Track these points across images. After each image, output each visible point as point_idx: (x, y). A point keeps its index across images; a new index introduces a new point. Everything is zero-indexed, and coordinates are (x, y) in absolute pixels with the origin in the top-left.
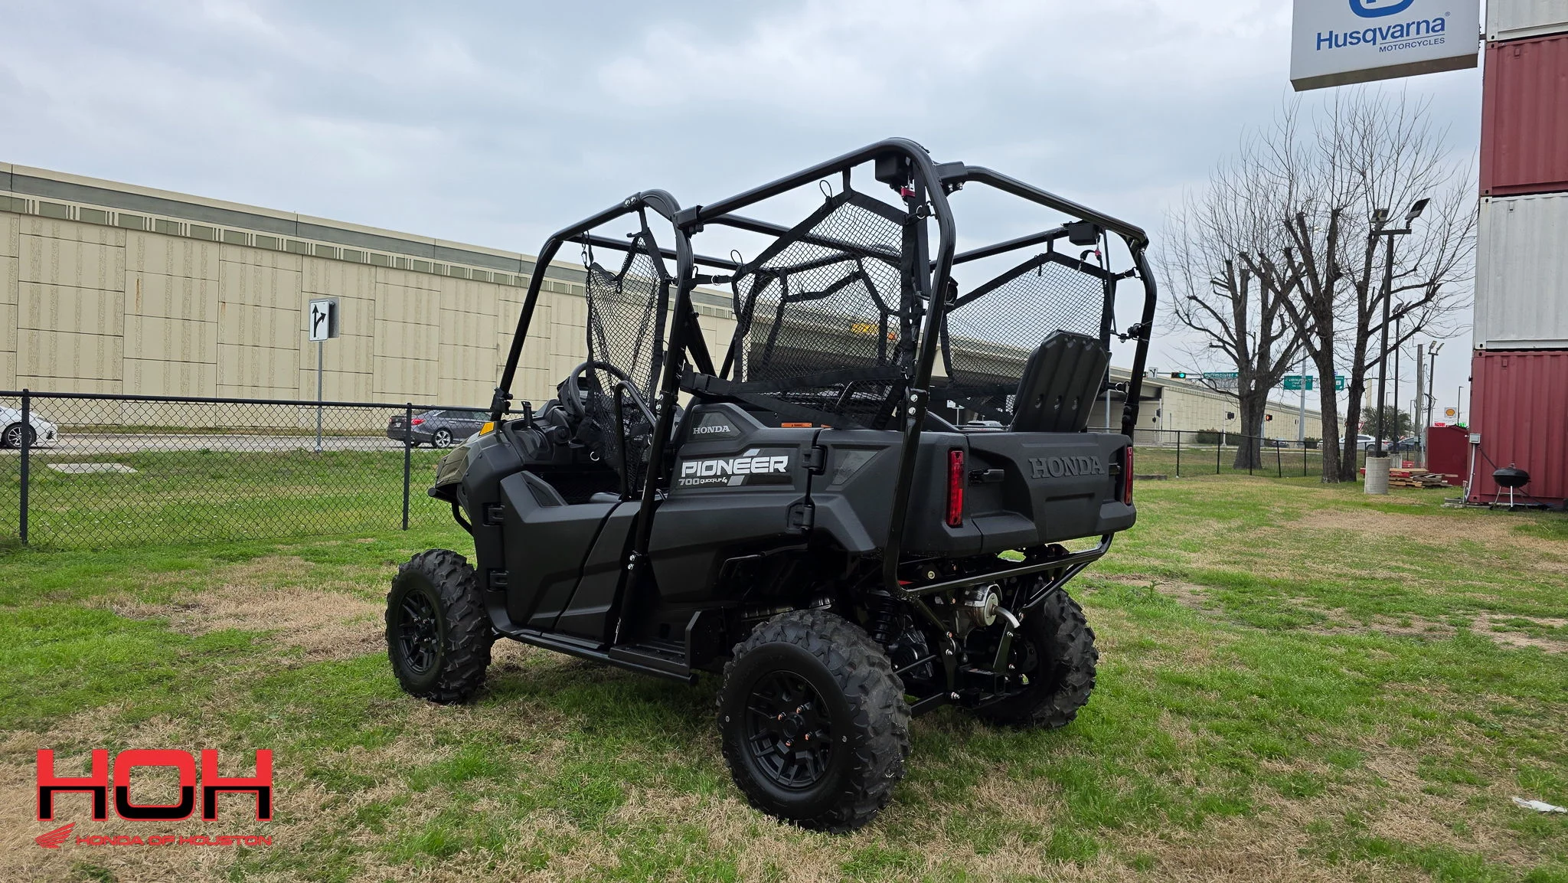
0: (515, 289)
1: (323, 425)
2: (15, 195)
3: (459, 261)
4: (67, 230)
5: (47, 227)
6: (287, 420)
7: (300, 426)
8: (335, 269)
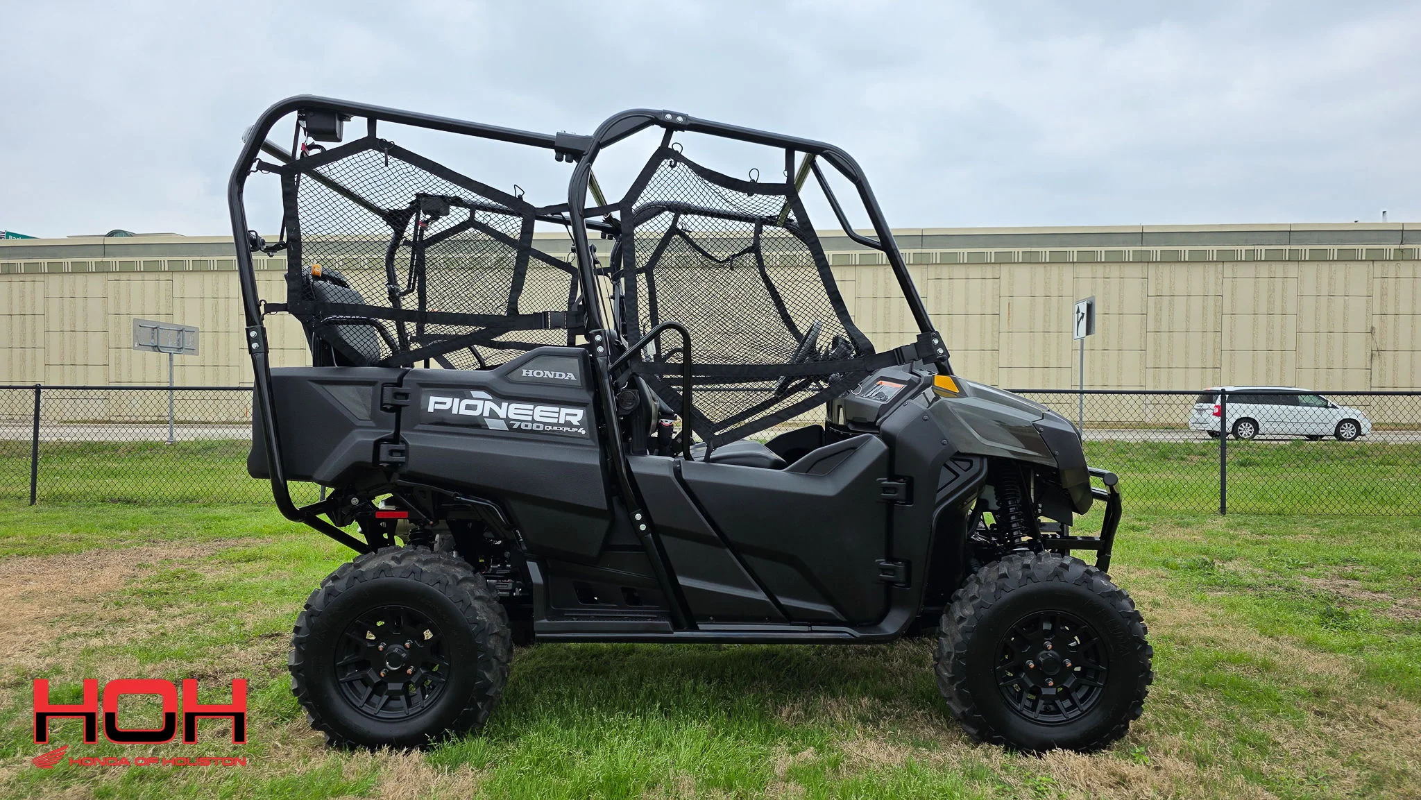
0: (1394, 263)
1: (1084, 419)
2: (925, 251)
3: (1320, 242)
4: (959, 271)
5: (945, 271)
6: (1135, 415)
7: (1147, 420)
8: (1180, 270)
